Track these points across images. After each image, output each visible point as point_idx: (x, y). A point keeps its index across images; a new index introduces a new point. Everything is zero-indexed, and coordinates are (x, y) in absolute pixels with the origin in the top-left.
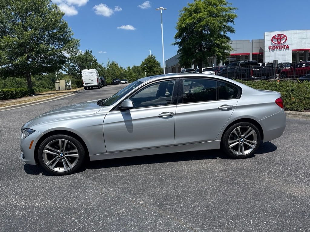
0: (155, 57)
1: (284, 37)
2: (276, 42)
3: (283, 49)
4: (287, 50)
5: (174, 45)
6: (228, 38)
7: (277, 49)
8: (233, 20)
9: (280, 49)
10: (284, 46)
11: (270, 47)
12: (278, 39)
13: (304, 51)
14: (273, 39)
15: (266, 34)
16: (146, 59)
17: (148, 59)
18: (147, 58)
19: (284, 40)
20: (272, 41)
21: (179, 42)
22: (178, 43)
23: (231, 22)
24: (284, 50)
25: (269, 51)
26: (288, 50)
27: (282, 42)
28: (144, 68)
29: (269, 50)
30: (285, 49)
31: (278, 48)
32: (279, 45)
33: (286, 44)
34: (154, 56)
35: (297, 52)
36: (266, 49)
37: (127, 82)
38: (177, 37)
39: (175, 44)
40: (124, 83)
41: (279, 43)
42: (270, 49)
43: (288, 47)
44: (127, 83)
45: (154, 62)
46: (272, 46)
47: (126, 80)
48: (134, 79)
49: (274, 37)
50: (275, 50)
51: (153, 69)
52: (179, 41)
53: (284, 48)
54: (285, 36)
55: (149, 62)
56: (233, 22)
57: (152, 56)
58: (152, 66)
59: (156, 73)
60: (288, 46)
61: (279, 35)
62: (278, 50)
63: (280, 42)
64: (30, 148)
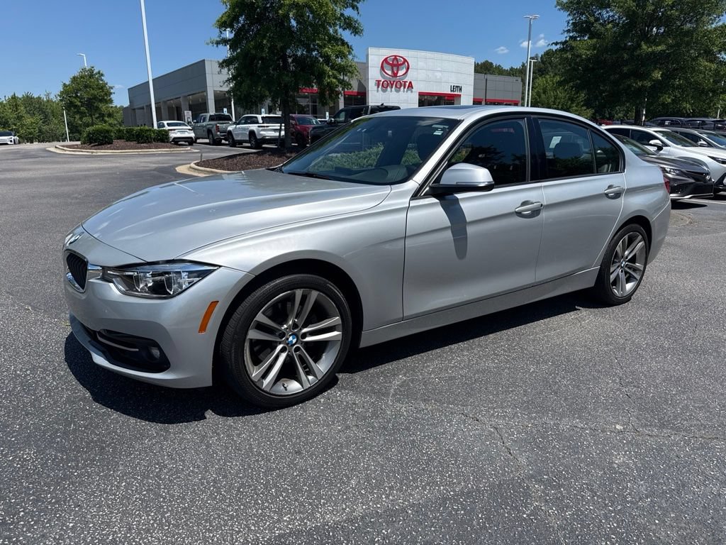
0: (102, 75)
1: (404, 63)
2: (390, 73)
3: (402, 87)
4: (409, 92)
5: (215, 45)
6: (344, 43)
7: (392, 87)
8: (358, 5)
9: (398, 89)
10: (405, 82)
11: (379, 81)
12: (392, 65)
13: (436, 97)
14: (385, 65)
15: (371, 51)
16: (74, 78)
17: (82, 77)
18: (76, 74)
19: (404, 70)
20: (382, 68)
21: (229, 40)
22: (225, 41)
23: (353, 8)
24: (404, 91)
25: (378, 91)
26: (412, 92)
27: (401, 73)
28: (71, 102)
29: (376, 87)
30: (406, 90)
31: (394, 86)
32: (394, 79)
33: (408, 79)
34: (99, 73)
35: (426, 97)
36: (372, 86)
37: (17, 142)
38: (223, 25)
39: (218, 43)
40: (7, 144)
41: (395, 75)
42: (378, 87)
43: (411, 86)
44: (15, 143)
45: (102, 88)
46: (383, 80)
47: (11, 135)
48: (31, 133)
49: (386, 60)
50: (389, 89)
51: (97, 108)
52: (230, 38)
53: (405, 88)
54: (405, 60)
55: (86, 87)
56: (357, 8)
57: (91, 71)
58: (95, 98)
59: (106, 119)
60: (410, 83)
61: (395, 56)
62: (393, 89)
63: (397, 73)
64: (203, 328)
